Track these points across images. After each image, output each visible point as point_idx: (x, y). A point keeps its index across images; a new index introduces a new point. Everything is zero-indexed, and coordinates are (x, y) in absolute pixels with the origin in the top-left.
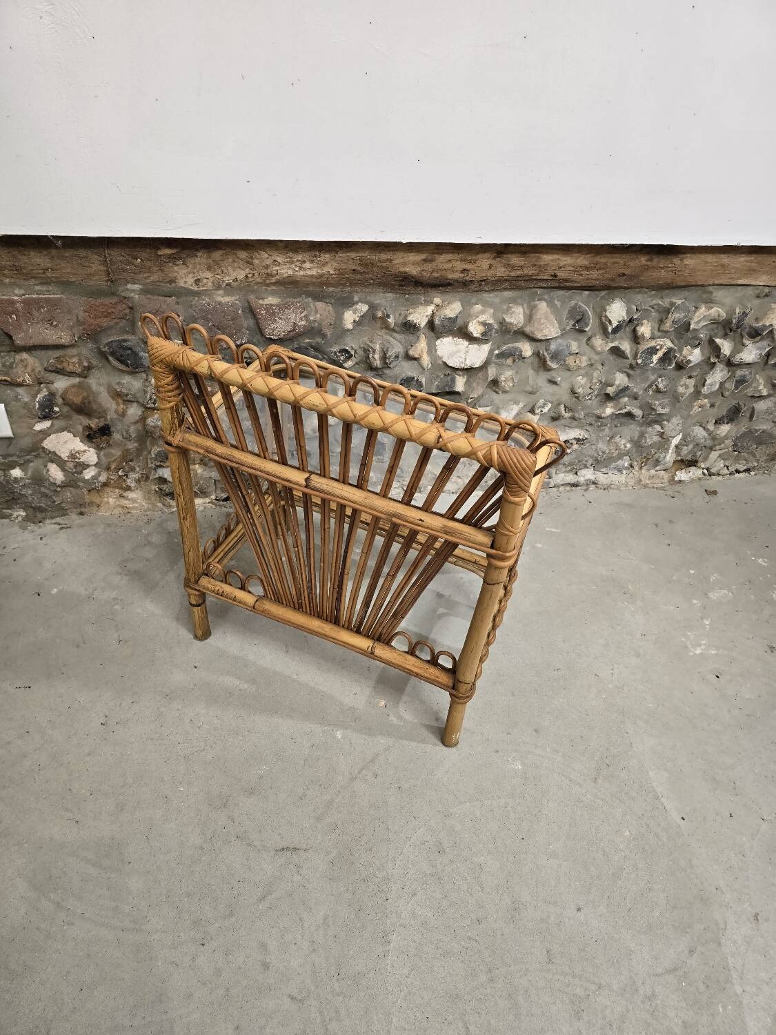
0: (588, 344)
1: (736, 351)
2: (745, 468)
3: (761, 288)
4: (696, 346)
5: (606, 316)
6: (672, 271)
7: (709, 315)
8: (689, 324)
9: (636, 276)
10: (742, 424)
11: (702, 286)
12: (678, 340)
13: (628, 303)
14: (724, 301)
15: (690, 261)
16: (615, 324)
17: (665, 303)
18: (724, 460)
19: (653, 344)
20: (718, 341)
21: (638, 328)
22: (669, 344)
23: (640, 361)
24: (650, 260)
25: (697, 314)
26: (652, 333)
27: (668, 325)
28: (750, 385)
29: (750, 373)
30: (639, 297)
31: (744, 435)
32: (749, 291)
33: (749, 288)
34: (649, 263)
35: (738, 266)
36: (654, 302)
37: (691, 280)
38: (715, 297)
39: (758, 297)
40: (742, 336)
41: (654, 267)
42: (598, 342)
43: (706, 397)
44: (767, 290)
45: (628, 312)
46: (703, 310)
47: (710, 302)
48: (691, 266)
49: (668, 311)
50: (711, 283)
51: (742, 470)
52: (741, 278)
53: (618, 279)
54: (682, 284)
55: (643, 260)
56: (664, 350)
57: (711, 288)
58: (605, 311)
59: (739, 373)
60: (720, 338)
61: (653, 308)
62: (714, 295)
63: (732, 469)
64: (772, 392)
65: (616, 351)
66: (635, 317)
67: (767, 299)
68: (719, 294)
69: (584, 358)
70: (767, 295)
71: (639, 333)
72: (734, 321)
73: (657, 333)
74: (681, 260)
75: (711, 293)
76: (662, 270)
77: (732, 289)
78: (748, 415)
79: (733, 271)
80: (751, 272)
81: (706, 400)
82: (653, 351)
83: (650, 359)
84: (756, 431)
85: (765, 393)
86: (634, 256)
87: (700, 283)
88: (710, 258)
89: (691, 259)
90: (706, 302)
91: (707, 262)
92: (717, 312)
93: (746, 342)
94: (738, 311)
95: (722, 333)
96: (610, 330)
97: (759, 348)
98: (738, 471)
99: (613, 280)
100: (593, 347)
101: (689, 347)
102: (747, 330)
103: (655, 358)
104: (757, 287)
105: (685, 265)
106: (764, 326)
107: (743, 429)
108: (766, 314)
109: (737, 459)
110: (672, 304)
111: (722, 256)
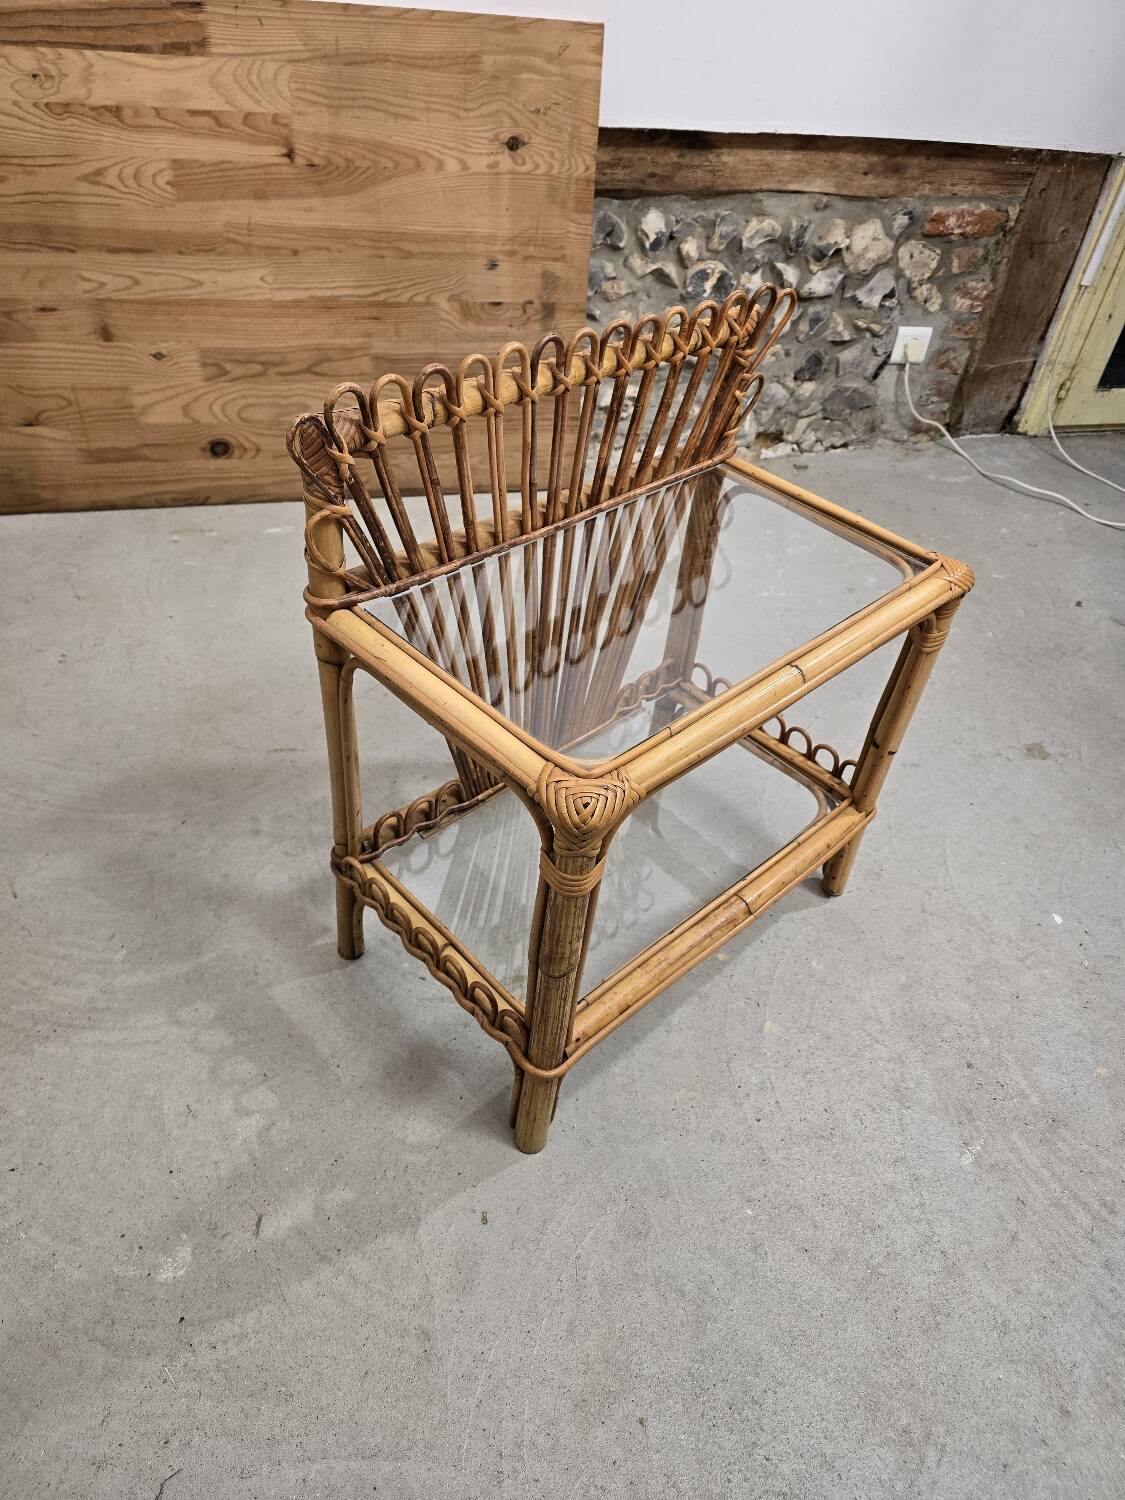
0: (625, 266)
1: (803, 280)
2: (841, 442)
3: (818, 196)
4: (754, 271)
5: (642, 230)
6: (710, 171)
7: (763, 230)
8: (741, 242)
9: (670, 177)
10: (828, 382)
11: (749, 192)
12: (733, 264)
13: (666, 212)
14: (778, 212)
15: (729, 158)
16: (653, 237)
17: (710, 214)
18: (816, 430)
19: (701, 266)
20: (780, 265)
21: (682, 246)
22: (721, 267)
23: (690, 289)
24: (681, 156)
25: (748, 228)
26: (700, 254)
27: (715, 243)
28: (825, 327)
29: (825, 309)
30: (678, 205)
31: (832, 397)
32: (805, 200)
33: (805, 197)
34: (681, 160)
35: (784, 165)
36: (697, 215)
37: (734, 184)
38: (767, 206)
39: (817, 209)
40: (807, 261)
41: (687, 166)
42: (637, 262)
43: (777, 340)
44: (825, 199)
45: (667, 224)
46: (754, 224)
47: (761, 214)
48: (731, 165)
49: (713, 225)
50: (758, 188)
51: (838, 444)
52: (789, 182)
53: (648, 181)
54: (725, 188)
55: (673, 156)
56: (717, 275)
57: (760, 196)
58: (640, 223)
59: (812, 309)
60: (783, 262)
61: (697, 222)
62: (765, 203)
63: (827, 443)
64: (855, 336)
65: (660, 276)
66: (675, 229)
67: (828, 213)
68: (770, 203)
69: (623, 283)
70: (826, 206)
71: (684, 253)
72: (792, 237)
73: (706, 254)
74: (718, 156)
75: (760, 201)
76: (698, 169)
77: (785, 197)
78: (833, 371)
79: (781, 172)
80: (802, 174)
81: (779, 346)
82: (703, 276)
83: (702, 286)
84: (847, 389)
85: (847, 337)
86: (661, 150)
87: (745, 188)
88: (751, 155)
89: (729, 154)
90: (758, 215)
91: (747, 161)
92: (769, 225)
93: (814, 267)
94: (794, 224)
95: (782, 255)
96: (647, 245)
97: (828, 276)
98: (833, 447)
99: (642, 181)
100: (631, 270)
101: (747, 274)
102: (811, 251)
103: (709, 285)
104: (814, 195)
105: (724, 163)
106: (829, 244)
107: (831, 389)
108: (829, 231)
109: (830, 430)
110: (717, 215)
111: (765, 152)
